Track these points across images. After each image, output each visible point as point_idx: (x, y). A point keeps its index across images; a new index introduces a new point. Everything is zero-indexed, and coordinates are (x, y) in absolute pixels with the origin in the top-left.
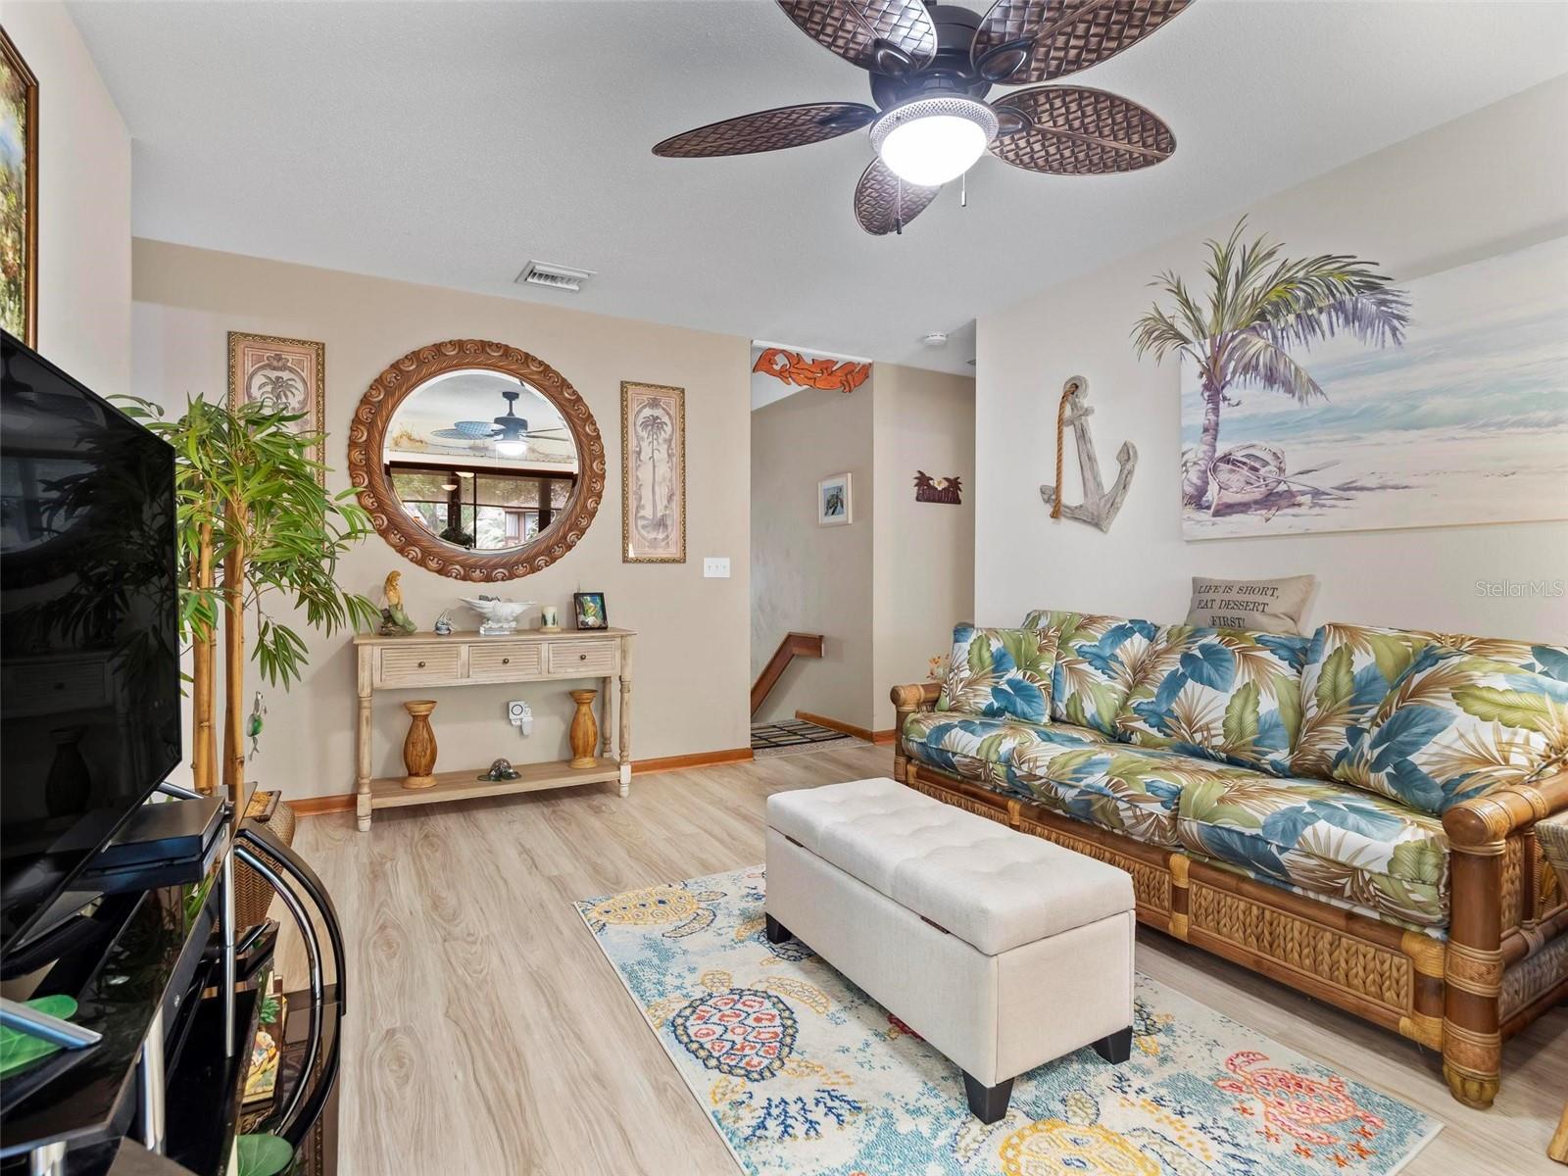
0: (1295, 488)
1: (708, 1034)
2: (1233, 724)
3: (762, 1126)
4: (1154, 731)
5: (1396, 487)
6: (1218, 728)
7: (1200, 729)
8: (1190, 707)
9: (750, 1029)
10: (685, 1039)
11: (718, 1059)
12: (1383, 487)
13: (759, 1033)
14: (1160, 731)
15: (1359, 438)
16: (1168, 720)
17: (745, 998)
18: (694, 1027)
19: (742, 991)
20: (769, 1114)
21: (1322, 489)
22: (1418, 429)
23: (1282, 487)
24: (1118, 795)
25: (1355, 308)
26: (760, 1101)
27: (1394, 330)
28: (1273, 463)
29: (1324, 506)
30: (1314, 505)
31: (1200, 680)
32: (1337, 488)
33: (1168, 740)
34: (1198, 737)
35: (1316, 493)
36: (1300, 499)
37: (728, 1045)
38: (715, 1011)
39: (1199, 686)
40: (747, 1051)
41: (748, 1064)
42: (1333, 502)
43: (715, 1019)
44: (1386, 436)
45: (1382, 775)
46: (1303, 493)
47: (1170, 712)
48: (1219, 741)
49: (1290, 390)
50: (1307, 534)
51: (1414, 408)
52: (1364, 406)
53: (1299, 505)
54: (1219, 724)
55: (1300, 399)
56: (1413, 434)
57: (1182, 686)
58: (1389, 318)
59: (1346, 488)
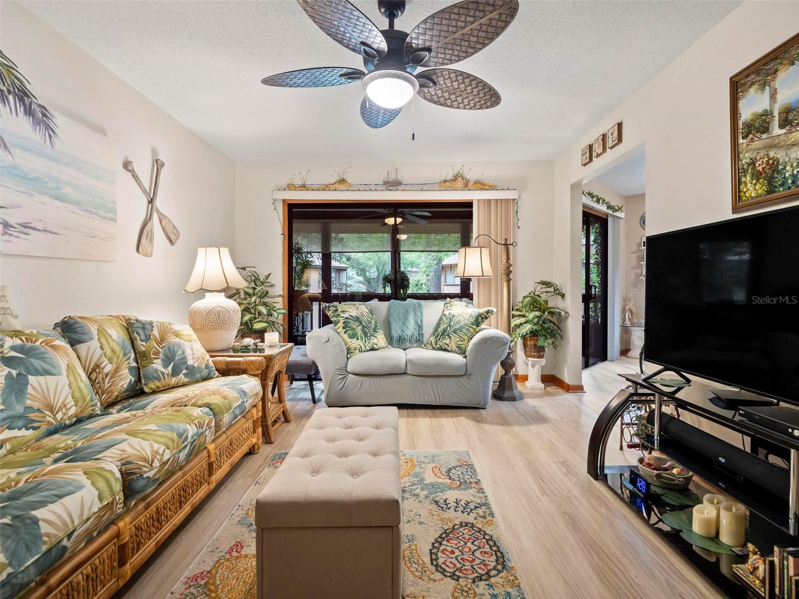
1: (485, 553)
2: (77, 394)
3: (476, 507)
4: (24, 432)
5: (51, 232)
6: (70, 402)
7: (60, 409)
8: (44, 397)
9: (460, 548)
10: (499, 554)
11: (484, 538)
12: (45, 231)
13: (456, 544)
14: (27, 429)
15: (32, 195)
16: (32, 416)
17: (452, 570)
18: (491, 561)
19: (450, 577)
20: (471, 510)
21: (10, 223)
22: (62, 201)
24: (204, 429)
25: (30, 108)
26: (473, 515)
27: (50, 137)
29: (11, 235)
31: (37, 373)
32: (21, 225)
33: (37, 432)
34: (59, 416)
35: (7, 225)
37: (476, 543)
38: (476, 567)
39: (41, 379)
40: (468, 537)
41: (470, 531)
42: (17, 234)
43: (478, 561)
44: (46, 199)
45: (181, 375)
47: (29, 409)
48: (72, 411)
51: (59, 188)
52: (35, 175)
54: (70, 398)
56: (58, 203)
57: (26, 383)
58: (48, 127)
59: (25, 226)
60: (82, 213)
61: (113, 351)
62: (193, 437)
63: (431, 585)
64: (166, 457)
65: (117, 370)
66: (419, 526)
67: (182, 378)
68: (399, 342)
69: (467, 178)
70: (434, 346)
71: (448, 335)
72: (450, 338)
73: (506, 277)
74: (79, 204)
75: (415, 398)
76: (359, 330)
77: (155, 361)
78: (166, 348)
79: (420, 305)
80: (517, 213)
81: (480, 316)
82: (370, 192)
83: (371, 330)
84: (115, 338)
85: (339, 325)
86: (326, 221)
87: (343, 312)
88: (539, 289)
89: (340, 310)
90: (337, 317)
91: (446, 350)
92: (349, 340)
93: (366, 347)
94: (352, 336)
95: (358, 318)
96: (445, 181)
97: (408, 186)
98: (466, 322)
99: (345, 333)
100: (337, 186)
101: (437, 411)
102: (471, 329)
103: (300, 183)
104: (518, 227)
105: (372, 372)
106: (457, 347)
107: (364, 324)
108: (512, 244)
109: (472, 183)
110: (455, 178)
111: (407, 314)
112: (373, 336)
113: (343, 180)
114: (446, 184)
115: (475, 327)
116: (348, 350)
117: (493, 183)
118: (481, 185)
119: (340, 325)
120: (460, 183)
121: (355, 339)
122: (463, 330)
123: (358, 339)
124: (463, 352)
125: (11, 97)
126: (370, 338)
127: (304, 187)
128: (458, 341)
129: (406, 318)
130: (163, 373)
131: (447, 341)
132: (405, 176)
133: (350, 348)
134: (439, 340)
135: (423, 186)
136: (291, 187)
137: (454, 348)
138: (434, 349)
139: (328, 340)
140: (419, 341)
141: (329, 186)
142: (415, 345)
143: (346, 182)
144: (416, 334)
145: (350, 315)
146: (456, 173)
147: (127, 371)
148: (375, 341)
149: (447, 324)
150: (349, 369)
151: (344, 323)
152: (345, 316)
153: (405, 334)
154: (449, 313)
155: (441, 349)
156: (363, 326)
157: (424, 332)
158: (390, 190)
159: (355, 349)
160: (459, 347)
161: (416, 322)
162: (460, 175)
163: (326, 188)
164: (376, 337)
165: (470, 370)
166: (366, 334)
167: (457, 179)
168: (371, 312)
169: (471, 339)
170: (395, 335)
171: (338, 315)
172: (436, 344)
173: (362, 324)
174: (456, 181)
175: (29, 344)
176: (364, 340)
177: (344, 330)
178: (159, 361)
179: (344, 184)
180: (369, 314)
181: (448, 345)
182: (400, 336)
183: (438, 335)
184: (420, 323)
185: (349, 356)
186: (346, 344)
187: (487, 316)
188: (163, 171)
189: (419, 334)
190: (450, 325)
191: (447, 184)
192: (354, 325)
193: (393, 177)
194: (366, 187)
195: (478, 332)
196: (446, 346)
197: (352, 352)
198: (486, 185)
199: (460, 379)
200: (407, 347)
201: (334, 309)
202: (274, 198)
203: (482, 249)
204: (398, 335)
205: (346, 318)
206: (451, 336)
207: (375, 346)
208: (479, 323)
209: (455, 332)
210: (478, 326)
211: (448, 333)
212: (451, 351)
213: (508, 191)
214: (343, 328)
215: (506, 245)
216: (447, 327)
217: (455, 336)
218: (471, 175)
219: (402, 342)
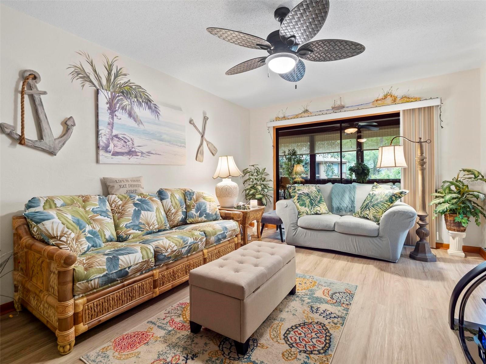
0: (137, 150)
1: (320, 341)
2: (159, 220)
3: (335, 317)
4: (137, 231)
5: (158, 154)
6: (156, 223)
7: (152, 225)
8: (146, 219)
9: (306, 334)
10: (327, 345)
11: (326, 334)
12: (156, 154)
13: (305, 331)
14: (139, 231)
15: (151, 140)
16: (141, 226)
17: (292, 342)
18: (319, 346)
19: (289, 345)
20: (330, 317)
22: (162, 141)
23: (133, 150)
24: (198, 241)
25: (150, 106)
26: (329, 321)
27: (158, 116)
28: (131, 141)
29: (144, 157)
30: (142, 156)
31: (145, 210)
32: (147, 152)
33: (142, 232)
34: (151, 228)
35: (142, 153)
36: (138, 154)
37: (318, 335)
38: (307, 346)
39: (145, 212)
40: (316, 330)
41: (320, 328)
42: (147, 156)
43: (311, 343)
44: (156, 141)
45: (203, 217)
46: (139, 152)
47: (140, 223)
48: (157, 226)
49: (135, 121)
50: (140, 164)
51: (161, 136)
52: (152, 132)
53: (138, 155)
54: (156, 221)
55: (138, 124)
56: (161, 142)
57: (140, 214)
58: (157, 112)
59: (149, 153)
60: (171, 145)
61: (176, 204)
62: (190, 243)
63: (276, 344)
64: (175, 249)
65: (177, 212)
66: (292, 315)
67: (203, 218)
68: (339, 211)
69: (395, 95)
71: (369, 208)
72: (369, 210)
73: (420, 167)
74: (169, 142)
75: (340, 247)
76: (307, 202)
77: (192, 209)
78: (198, 204)
80: (440, 116)
81: (394, 195)
82: (322, 116)
83: (316, 202)
84: (177, 198)
86: (312, 134)
87: (298, 190)
88: (462, 176)
89: (296, 189)
90: (294, 193)
91: (367, 218)
92: (300, 207)
93: (311, 212)
94: (303, 205)
95: (308, 194)
96: (377, 101)
98: (382, 199)
99: (298, 203)
100: (303, 114)
101: (356, 259)
102: (385, 205)
103: (282, 116)
104: (442, 127)
105: (312, 227)
106: (373, 216)
107: (312, 198)
108: (426, 142)
109: (400, 99)
110: (385, 97)
111: (344, 193)
112: (317, 206)
113: (307, 110)
114: (377, 102)
115: (389, 203)
116: (299, 213)
117: (417, 96)
118: (407, 99)
119: (296, 198)
120: (389, 99)
121: (304, 207)
122: (379, 205)
123: (305, 207)
124: (377, 221)
125: (143, 104)
126: (315, 207)
127: (284, 118)
128: (374, 213)
129: (343, 196)
130: (195, 215)
131: (368, 212)
132: (347, 102)
134: (363, 211)
135: (359, 107)
136: (277, 119)
137: (372, 217)
138: (360, 217)
139: (287, 206)
140: (351, 211)
142: (349, 213)
143: (309, 111)
144: (350, 206)
145: (303, 192)
146: (386, 93)
147: (181, 213)
148: (318, 209)
149: (370, 200)
150: (298, 224)
151: (298, 196)
152: (299, 192)
153: (342, 206)
154: (373, 193)
155: (364, 217)
156: (311, 199)
157: (355, 205)
158: (335, 112)
159: (303, 213)
160: (375, 217)
161: (350, 198)
162: (389, 94)
163: (297, 116)
164: (319, 207)
165: (381, 234)
166: (312, 204)
167: (386, 98)
168: (319, 191)
169: (385, 212)
170: (335, 206)
171: (295, 192)
172: (361, 214)
173: (310, 198)
174: (386, 99)
175: (144, 199)
176: (310, 208)
177: (298, 201)
178: (194, 210)
179: (307, 112)
180: (317, 192)
182: (338, 207)
183: (363, 208)
184: (353, 199)
185: (299, 216)
186: (298, 209)
187: (400, 196)
188: (208, 122)
189: (352, 207)
190: (371, 202)
191: (379, 102)
192: (305, 198)
193: (338, 103)
194: (321, 113)
195: (391, 207)
196: (367, 216)
197: (301, 214)
198: (412, 99)
199: (374, 239)
200: (343, 214)
201: (293, 188)
202: (268, 126)
203: (395, 147)
205: (300, 194)
206: (370, 209)
207: (318, 212)
208: (393, 201)
209: (373, 206)
210: (392, 203)
212: (370, 220)
214: (297, 199)
215: (420, 142)
216: (369, 203)
217: (373, 209)
218: (399, 93)
219: (340, 211)
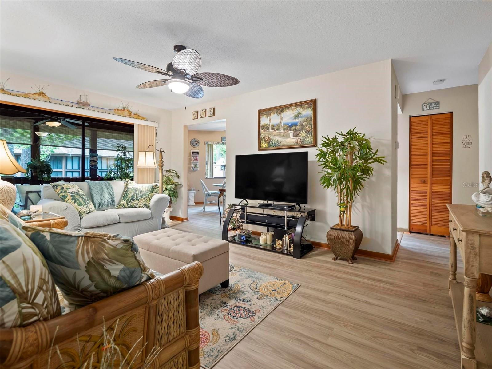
69: (131, 111)
70: (126, 205)
72: (138, 200)
73: (161, 167)
76: (81, 200)
79: (109, 184)
80: (157, 134)
81: (153, 187)
82: (68, 107)
83: (86, 200)
85: (68, 198)
87: (67, 189)
88: (167, 174)
89: (65, 188)
90: (64, 192)
91: (135, 207)
94: (80, 205)
95: (77, 193)
96: (118, 110)
97: (94, 108)
98: (147, 191)
99: (75, 203)
100: (37, 96)
104: (157, 141)
106: (144, 204)
107: (82, 196)
108: (163, 151)
109: (133, 114)
110: (124, 109)
111: (102, 189)
112: (89, 204)
113: (43, 93)
114: (117, 111)
115: (151, 193)
117: (144, 116)
118: (137, 116)
120: (126, 113)
122: (146, 195)
124: (148, 207)
127: (3, 91)
128: (144, 201)
129: (102, 192)
131: (137, 202)
132: (92, 101)
133: (80, 212)
134: (130, 202)
135: (105, 110)
137: (142, 205)
138: (126, 208)
139: (67, 208)
140: (112, 205)
141: (29, 95)
142: (109, 207)
143: (45, 96)
144: (110, 200)
145: (72, 191)
146: (124, 107)
148: (90, 206)
149: (133, 193)
150: (82, 226)
151: (71, 196)
152: (70, 191)
153: (103, 202)
154: (133, 187)
155: (132, 207)
156: (82, 198)
157: (115, 199)
158: (82, 108)
159: (84, 212)
160: (145, 205)
161: (109, 194)
162: (126, 108)
163: (27, 96)
165: (154, 215)
166: (85, 203)
167: (124, 110)
168: (81, 188)
169: (151, 200)
170: (97, 202)
171: (65, 192)
172: (128, 205)
173: (81, 197)
176: (86, 206)
177: (74, 201)
179: (43, 96)
180: (81, 190)
181: (137, 204)
182: (100, 203)
183: (128, 200)
184: (112, 193)
185: (81, 217)
186: (77, 210)
189: (112, 201)
190: (136, 194)
191: (119, 111)
192: (78, 197)
194: (62, 102)
195: (153, 196)
197: (83, 215)
198: (140, 117)
200: (104, 209)
201: (61, 187)
204: (98, 202)
205: (71, 193)
206: (139, 199)
207: (91, 210)
208: (153, 191)
209: (141, 197)
210: (152, 193)
211: (136, 198)
212: (139, 208)
213: (153, 122)
214: (72, 199)
215: (161, 151)
216: (134, 195)
217: (142, 199)
218: (133, 109)
219: (101, 206)
